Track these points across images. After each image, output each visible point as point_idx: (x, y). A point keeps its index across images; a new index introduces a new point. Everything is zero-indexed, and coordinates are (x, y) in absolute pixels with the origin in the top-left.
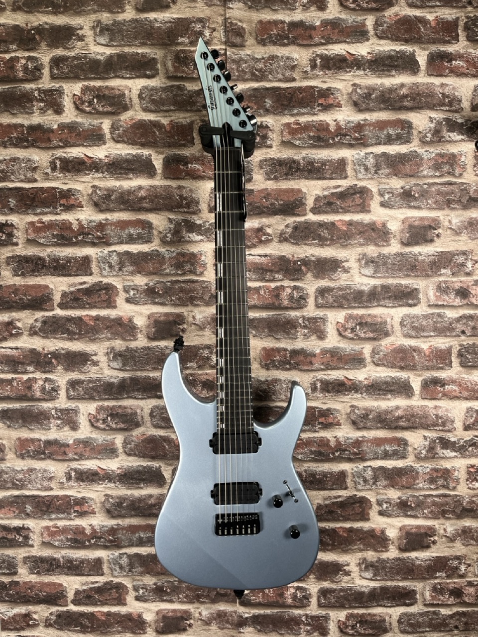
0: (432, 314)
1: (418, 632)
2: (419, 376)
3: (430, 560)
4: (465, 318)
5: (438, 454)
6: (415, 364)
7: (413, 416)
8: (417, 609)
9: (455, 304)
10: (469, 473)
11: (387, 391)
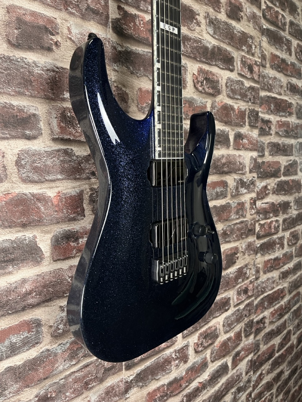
0: (239, 81)
1: (232, 329)
2: (233, 130)
3: (236, 272)
4: (251, 88)
5: (239, 192)
6: (231, 120)
7: (230, 163)
8: (231, 311)
9: (248, 77)
10: (251, 203)
11: (218, 142)
